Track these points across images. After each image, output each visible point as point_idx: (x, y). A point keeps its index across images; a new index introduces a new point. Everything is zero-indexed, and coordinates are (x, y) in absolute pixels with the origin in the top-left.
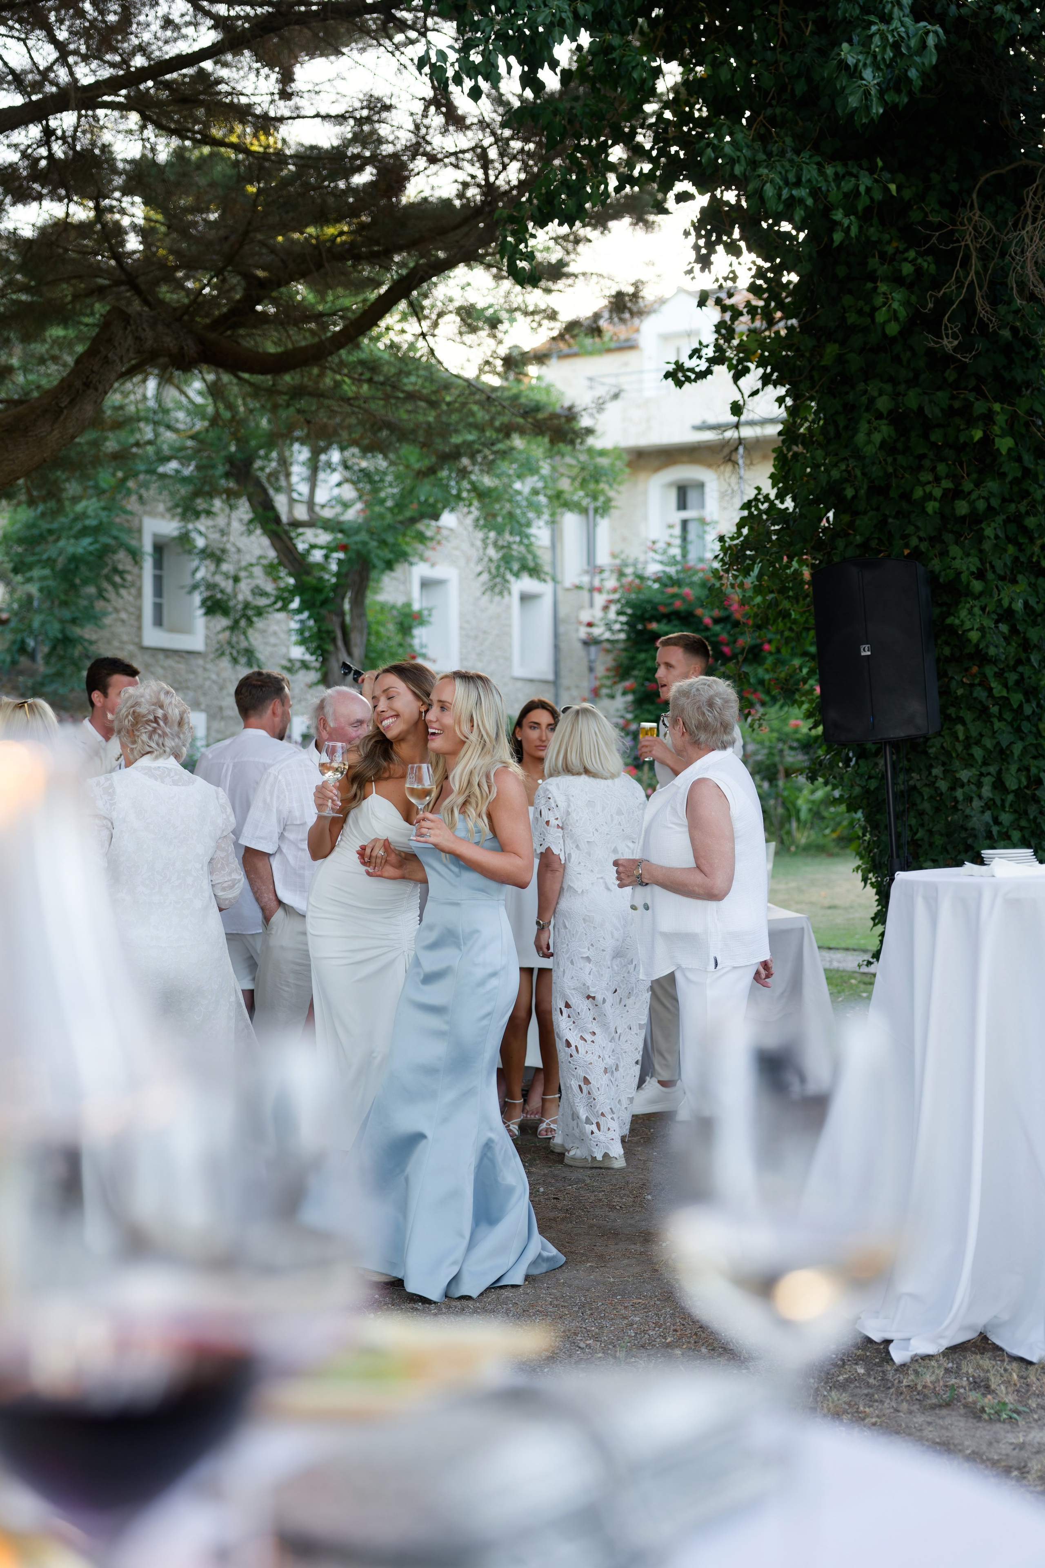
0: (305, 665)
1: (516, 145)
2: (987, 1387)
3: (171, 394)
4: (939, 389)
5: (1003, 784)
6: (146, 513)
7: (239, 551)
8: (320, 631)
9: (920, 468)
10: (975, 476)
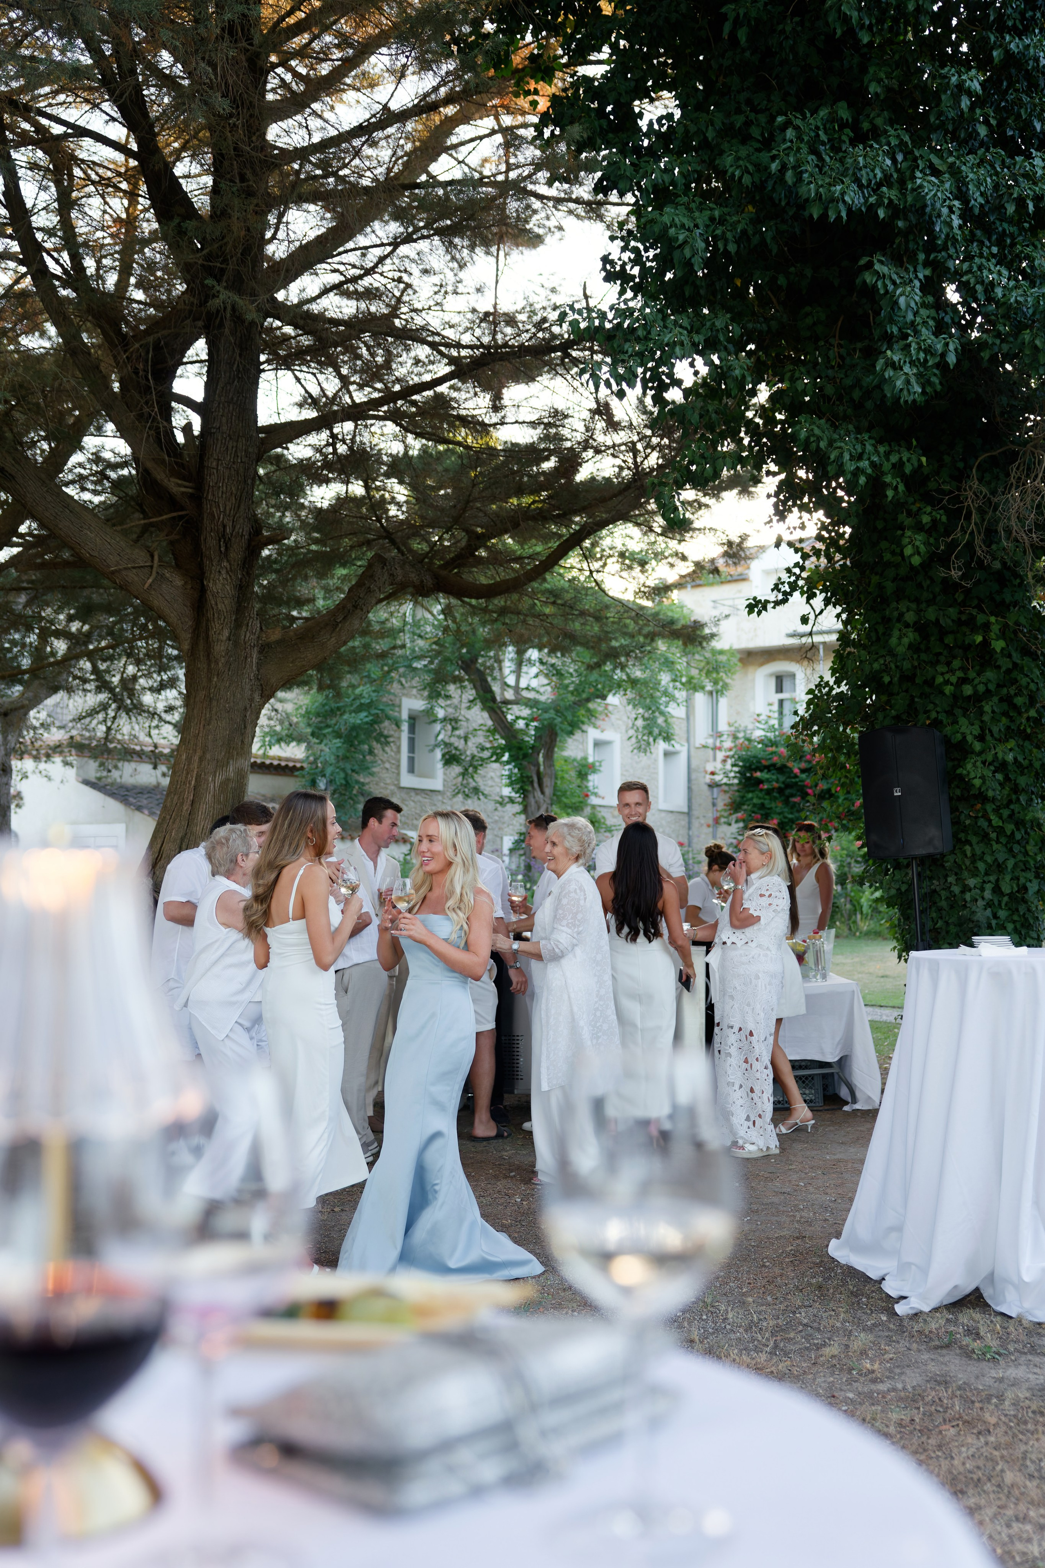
0: (512, 801)
1: (655, 440)
2: (978, 1334)
3: (421, 613)
4: (950, 606)
5: (1000, 888)
6: (404, 695)
7: (467, 720)
8: (522, 776)
9: (938, 662)
10: (977, 668)
